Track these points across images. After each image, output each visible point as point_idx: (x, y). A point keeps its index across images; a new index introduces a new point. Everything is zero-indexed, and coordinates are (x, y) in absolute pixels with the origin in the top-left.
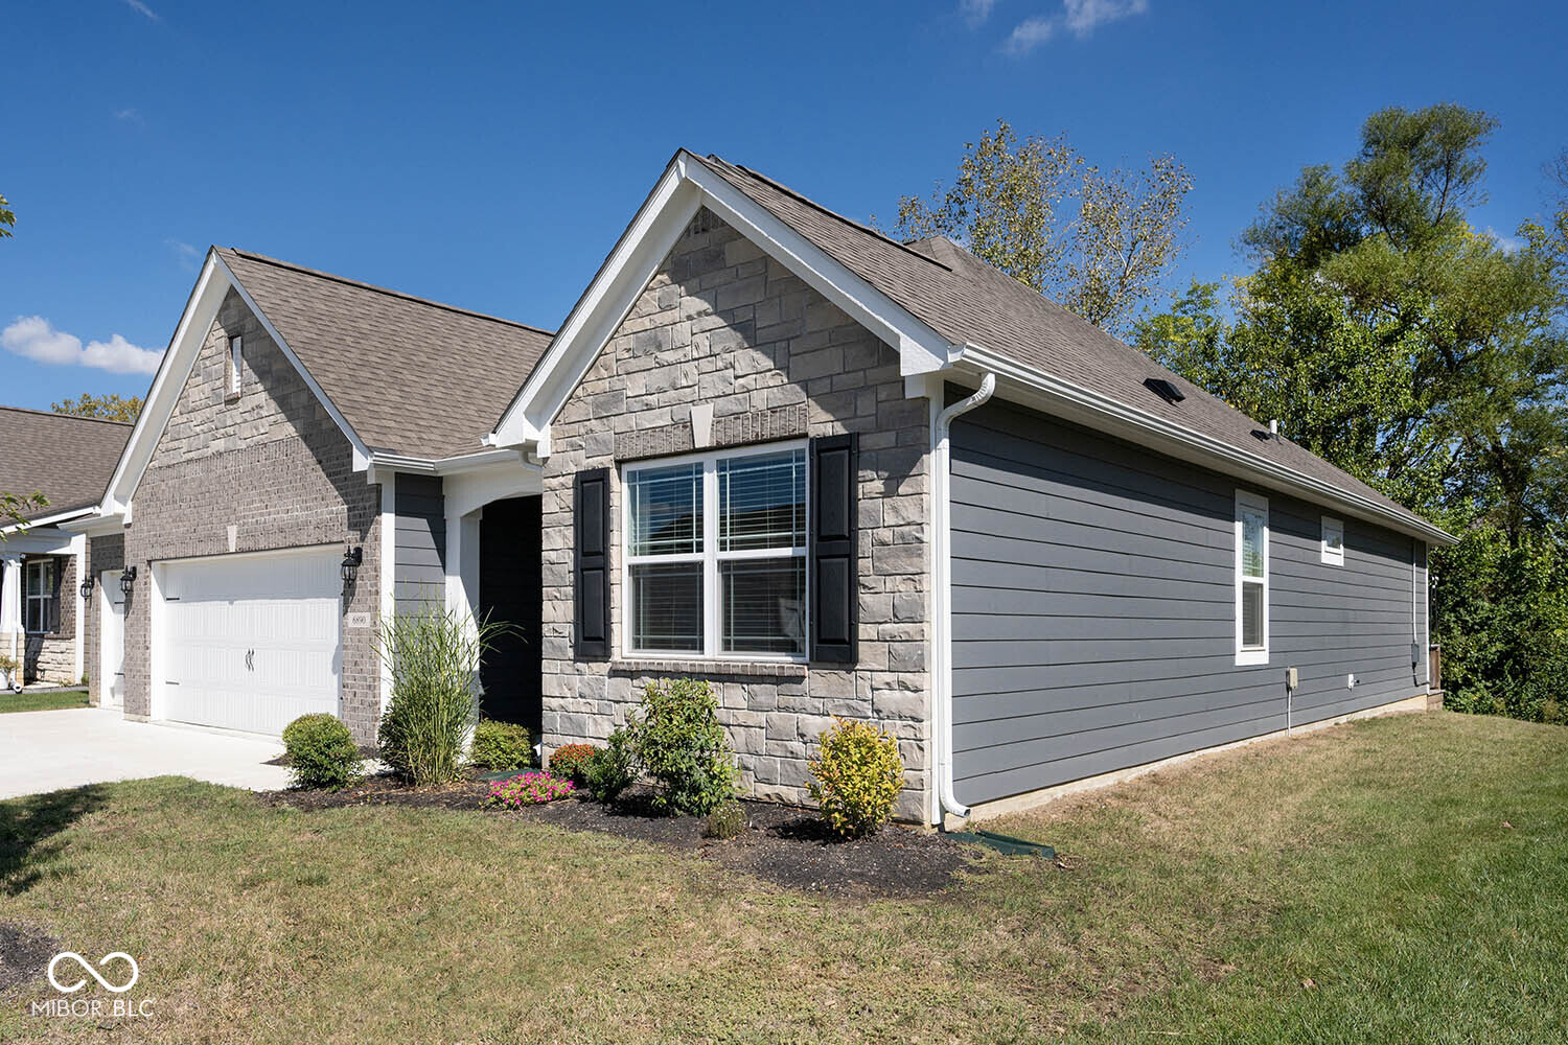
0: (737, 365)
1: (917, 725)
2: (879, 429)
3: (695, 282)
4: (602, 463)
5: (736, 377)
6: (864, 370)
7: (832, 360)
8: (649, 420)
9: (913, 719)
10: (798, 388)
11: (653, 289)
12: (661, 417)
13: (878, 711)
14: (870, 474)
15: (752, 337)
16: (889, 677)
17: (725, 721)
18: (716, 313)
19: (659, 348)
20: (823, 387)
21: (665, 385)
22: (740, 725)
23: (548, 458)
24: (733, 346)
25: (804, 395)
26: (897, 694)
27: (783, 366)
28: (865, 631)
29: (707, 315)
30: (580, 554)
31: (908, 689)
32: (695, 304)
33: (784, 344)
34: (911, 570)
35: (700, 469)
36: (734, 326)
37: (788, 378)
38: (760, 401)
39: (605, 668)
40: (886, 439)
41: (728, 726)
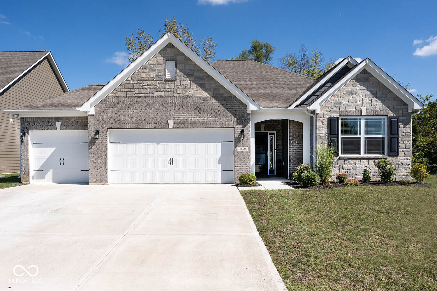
0: (372, 101)
1: (409, 165)
2: (403, 116)
3: (362, 83)
4: (336, 116)
5: (372, 103)
6: (400, 106)
7: (394, 103)
8: (349, 108)
9: (408, 164)
10: (386, 107)
11: (350, 82)
12: (353, 108)
13: (402, 164)
14: (401, 124)
15: (375, 96)
16: (404, 158)
17: (369, 167)
18: (367, 90)
19: (353, 94)
20: (392, 107)
21: (354, 102)
22: (372, 168)
23: (319, 113)
24: (371, 97)
25: (387, 109)
26: (405, 160)
27: (383, 102)
28: (400, 150)
29: (365, 90)
30: (330, 134)
31: (408, 159)
32: (362, 87)
33: (383, 99)
34: (409, 140)
35: (360, 119)
36: (372, 94)
37: (384, 105)
38: (377, 108)
39: (338, 158)
40: (405, 118)
41: (369, 168)
